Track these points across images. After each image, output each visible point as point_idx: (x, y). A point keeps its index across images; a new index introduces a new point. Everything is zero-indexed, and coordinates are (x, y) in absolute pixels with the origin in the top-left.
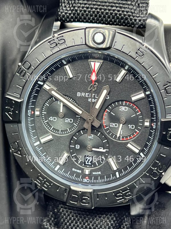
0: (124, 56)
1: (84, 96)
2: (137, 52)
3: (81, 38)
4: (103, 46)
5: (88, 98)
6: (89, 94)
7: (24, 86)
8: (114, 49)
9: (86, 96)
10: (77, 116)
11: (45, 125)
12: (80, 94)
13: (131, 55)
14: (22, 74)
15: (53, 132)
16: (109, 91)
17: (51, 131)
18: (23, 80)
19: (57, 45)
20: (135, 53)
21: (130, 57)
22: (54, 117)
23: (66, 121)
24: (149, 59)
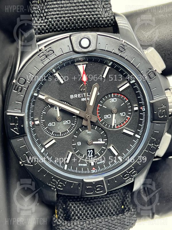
0: (109, 54)
1: (77, 97)
2: (119, 48)
3: (68, 46)
4: (90, 49)
5: (80, 98)
6: (80, 94)
7: (23, 100)
8: (99, 49)
9: (79, 97)
10: (73, 117)
11: (46, 131)
12: (73, 96)
13: (115, 52)
14: (19, 90)
15: (54, 136)
16: (99, 88)
17: (52, 135)
18: (21, 95)
19: (46, 57)
20: (118, 50)
21: (115, 54)
22: (52, 123)
23: (64, 124)
24: (130, 53)
